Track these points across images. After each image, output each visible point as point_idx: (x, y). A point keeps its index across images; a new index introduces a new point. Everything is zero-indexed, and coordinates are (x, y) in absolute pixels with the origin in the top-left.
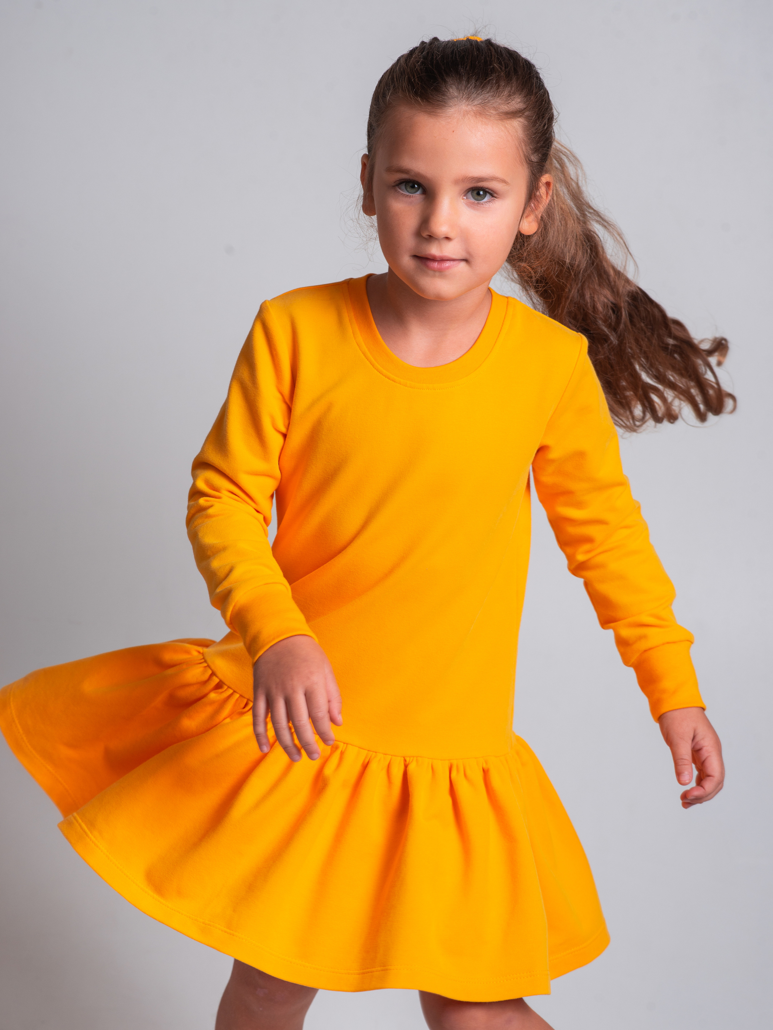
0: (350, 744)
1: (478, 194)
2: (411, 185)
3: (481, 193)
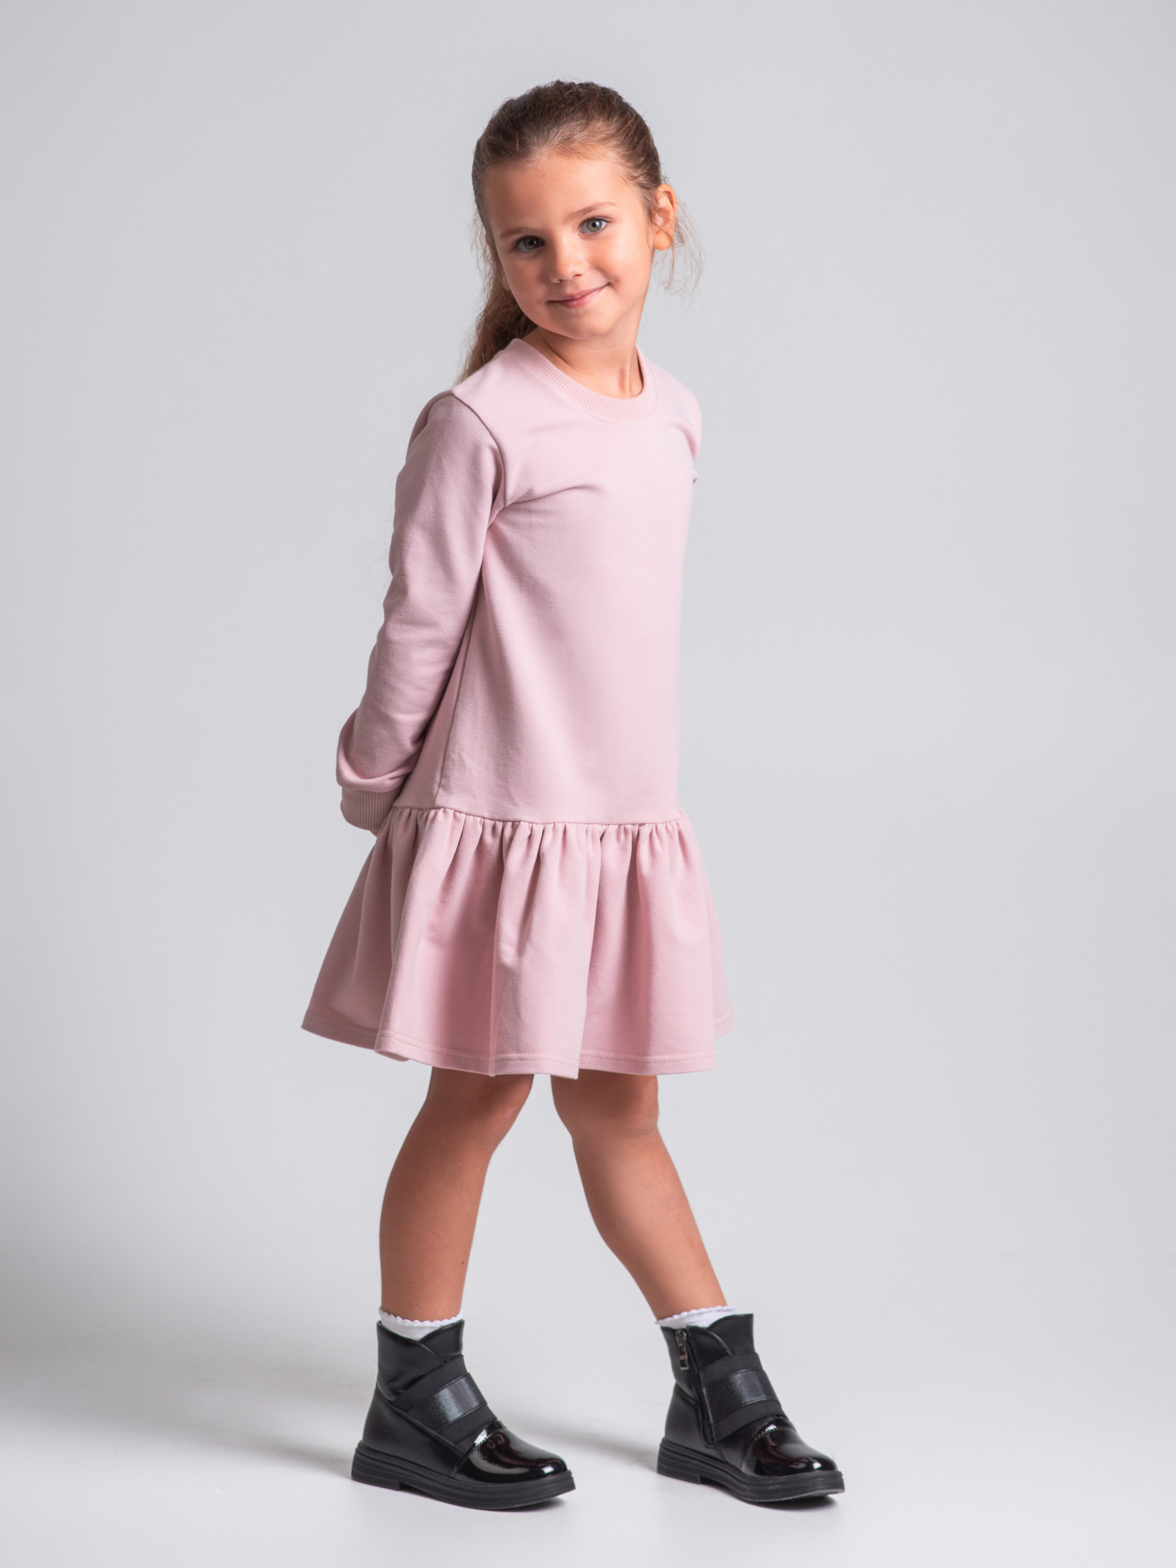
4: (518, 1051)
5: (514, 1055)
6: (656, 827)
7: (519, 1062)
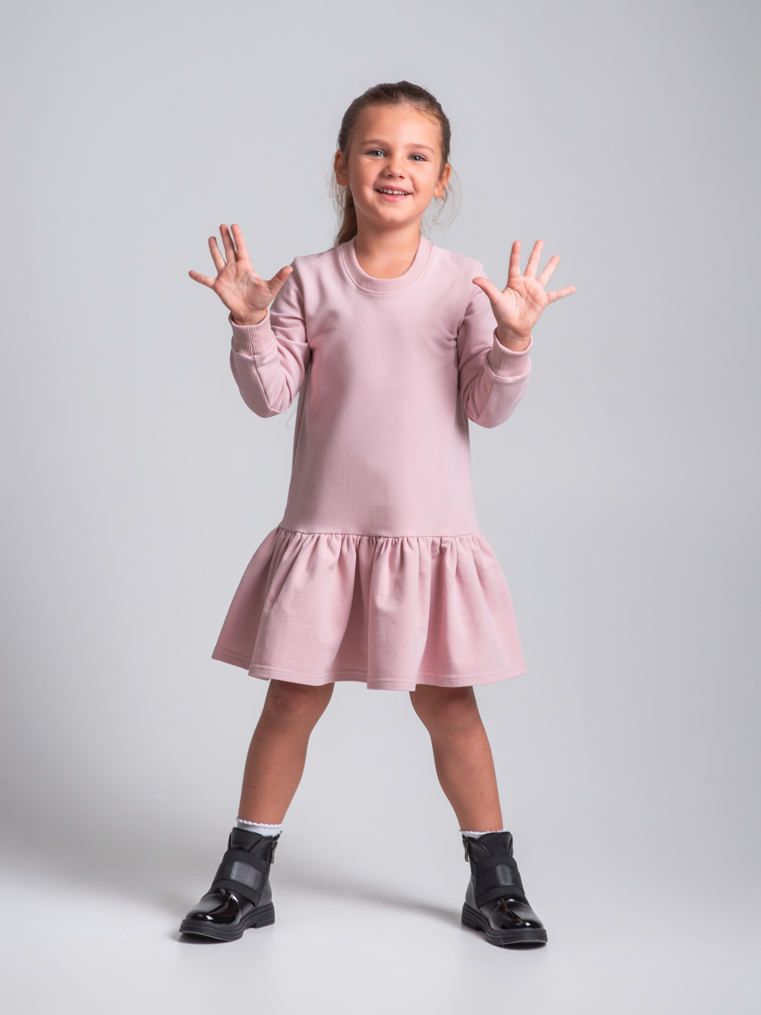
4: (260, 664)
5: (258, 666)
6: (407, 539)
7: (260, 670)
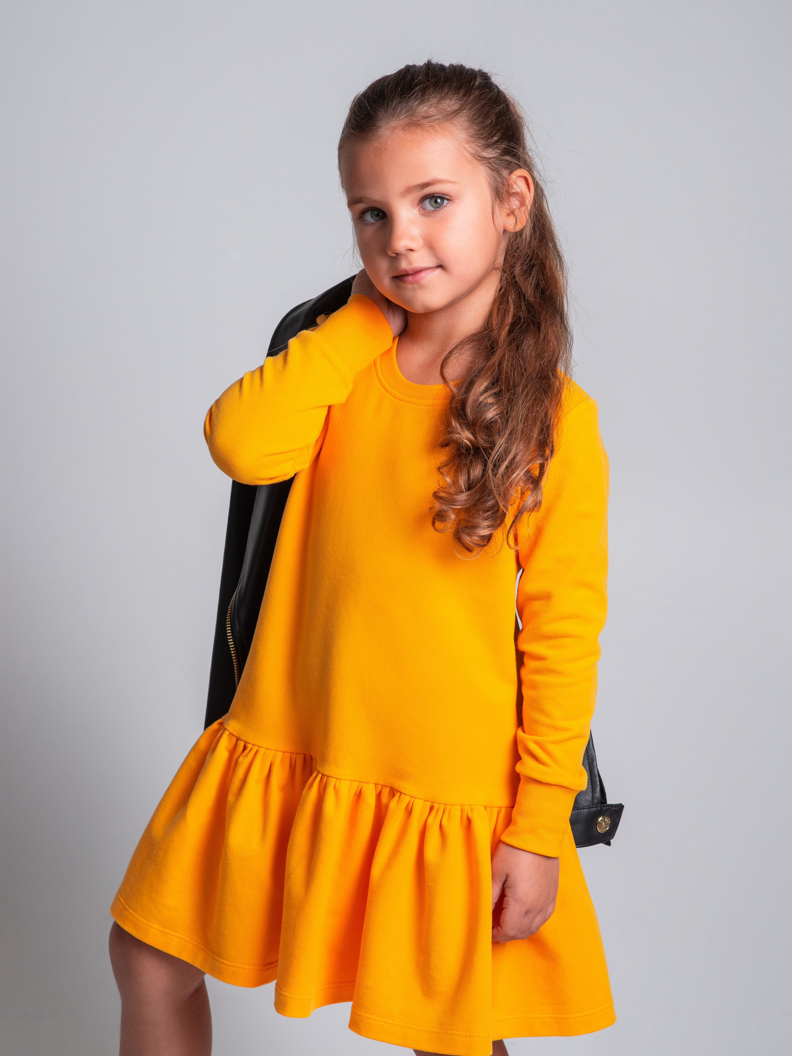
0: (343, 780)
1: (436, 202)
2: (376, 212)
3: (439, 201)
